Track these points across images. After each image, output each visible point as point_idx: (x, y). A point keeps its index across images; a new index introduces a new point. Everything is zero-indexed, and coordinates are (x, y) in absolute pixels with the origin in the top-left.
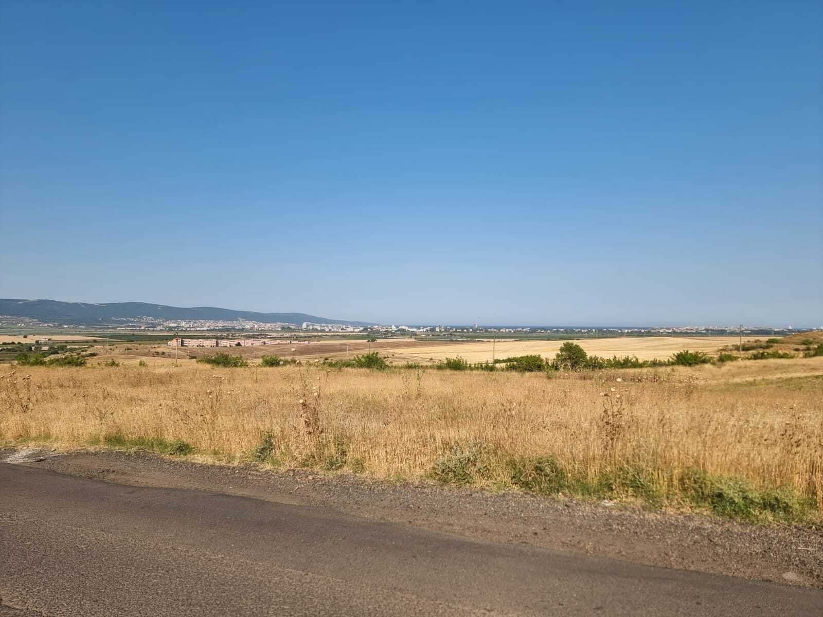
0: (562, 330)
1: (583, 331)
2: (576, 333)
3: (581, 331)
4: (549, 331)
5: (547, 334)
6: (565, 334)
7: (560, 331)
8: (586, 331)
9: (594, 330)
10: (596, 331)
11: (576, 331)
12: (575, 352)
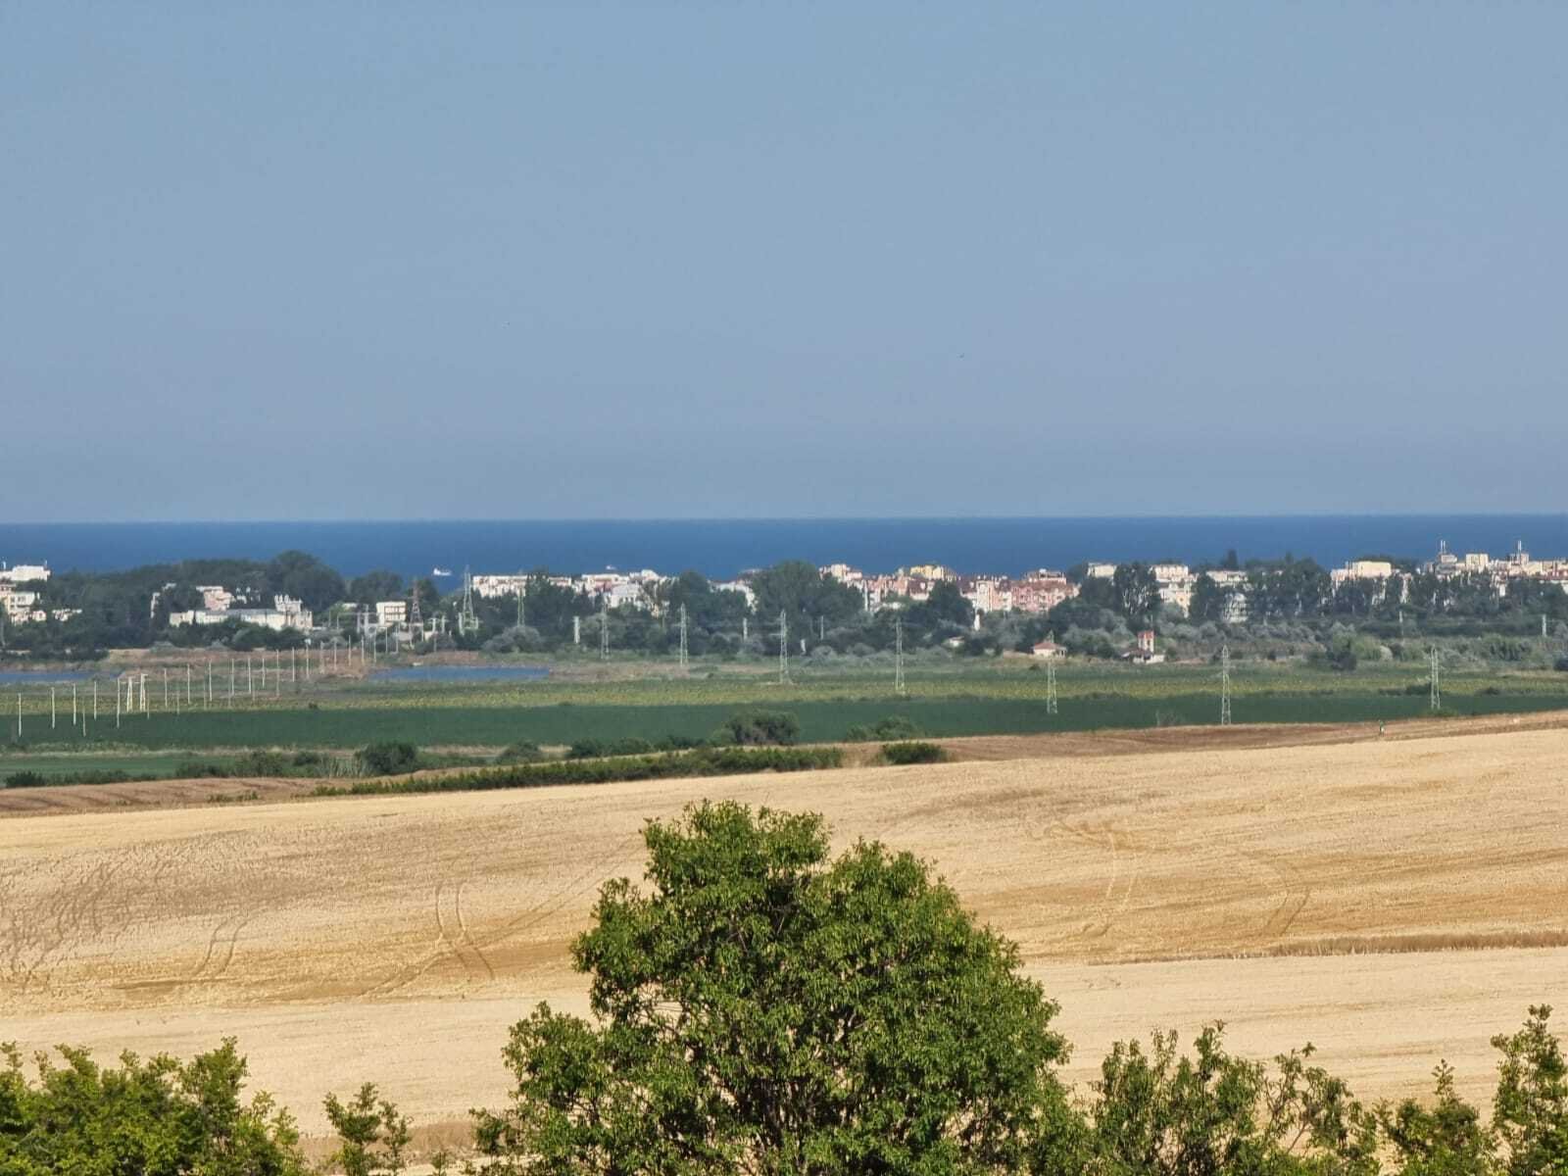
0: (622, 590)
1: (985, 597)
2: (878, 635)
3: (949, 604)
4: (389, 612)
5: (357, 665)
6: (681, 666)
7: (585, 605)
8: (1047, 594)
9: (1176, 586)
10: (1208, 598)
11: (878, 594)
12: (849, 982)
